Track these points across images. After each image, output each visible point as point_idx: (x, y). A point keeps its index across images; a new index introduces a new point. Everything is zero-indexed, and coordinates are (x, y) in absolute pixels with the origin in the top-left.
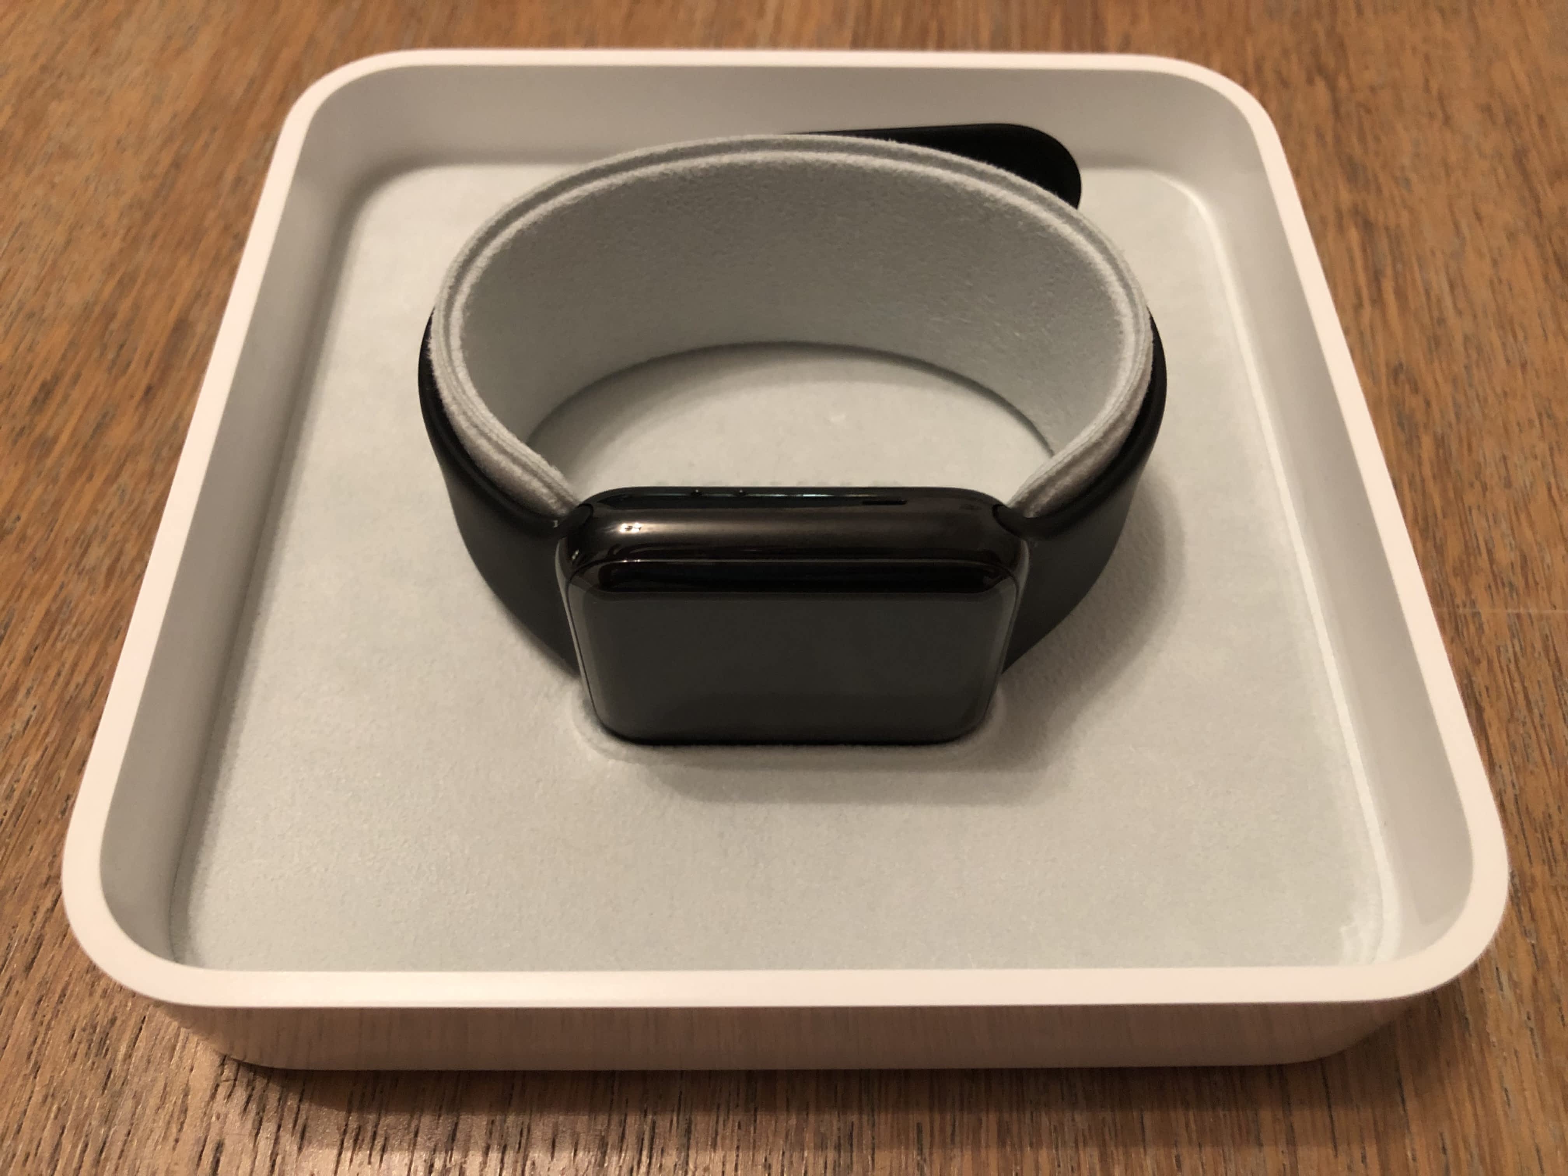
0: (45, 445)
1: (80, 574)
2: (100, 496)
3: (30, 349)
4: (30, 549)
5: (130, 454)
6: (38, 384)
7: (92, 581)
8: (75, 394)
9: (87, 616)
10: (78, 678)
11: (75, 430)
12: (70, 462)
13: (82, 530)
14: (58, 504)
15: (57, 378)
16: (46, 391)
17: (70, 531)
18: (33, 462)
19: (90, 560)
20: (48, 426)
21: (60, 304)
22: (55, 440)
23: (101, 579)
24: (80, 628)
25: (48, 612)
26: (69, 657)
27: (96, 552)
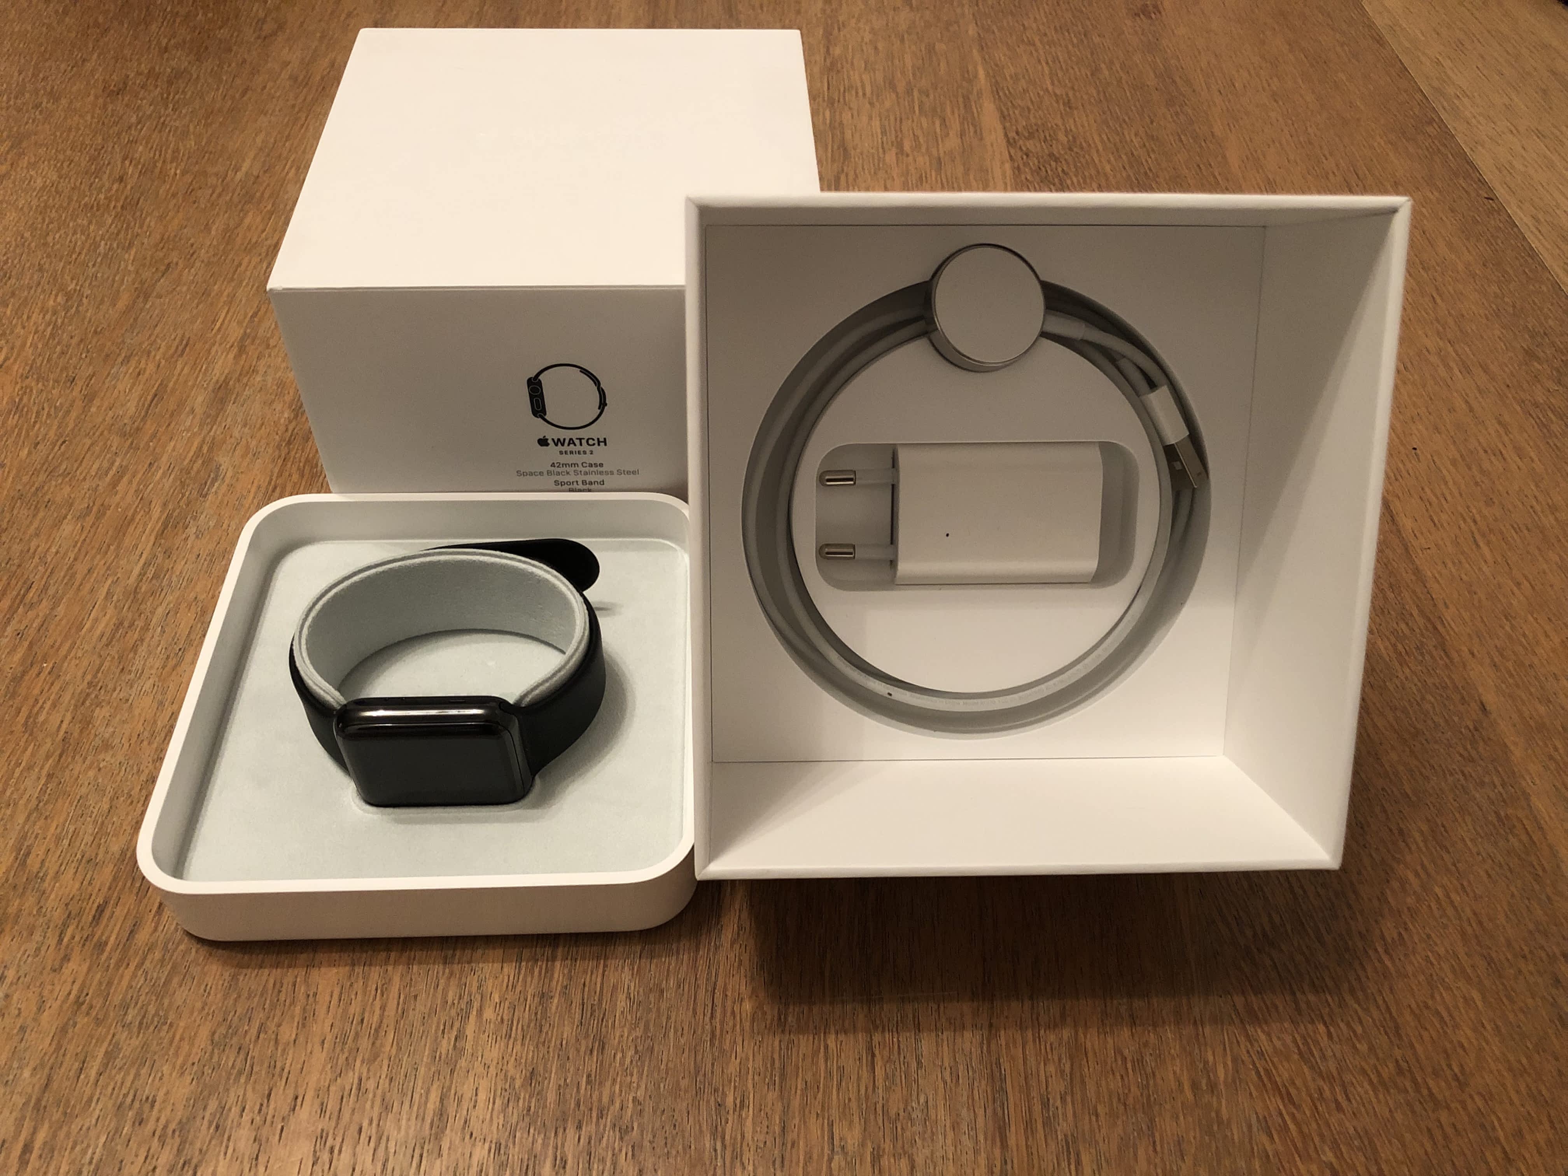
0: (101, 946)
1: (123, 1026)
2: (134, 975)
3: (90, 883)
4: (94, 1014)
5: (151, 948)
6: (96, 905)
7: (130, 1032)
8: (118, 911)
9: (127, 1054)
10: (124, 1091)
11: (118, 935)
12: (116, 956)
13: (123, 999)
14: (110, 984)
15: (106, 903)
16: (101, 909)
17: (117, 999)
18: (95, 957)
19: (129, 1018)
20: (102, 934)
21: (107, 852)
22: (106, 943)
23: (135, 1030)
24: (124, 1061)
25: (106, 1052)
26: (119, 1078)
27: (132, 1013)
